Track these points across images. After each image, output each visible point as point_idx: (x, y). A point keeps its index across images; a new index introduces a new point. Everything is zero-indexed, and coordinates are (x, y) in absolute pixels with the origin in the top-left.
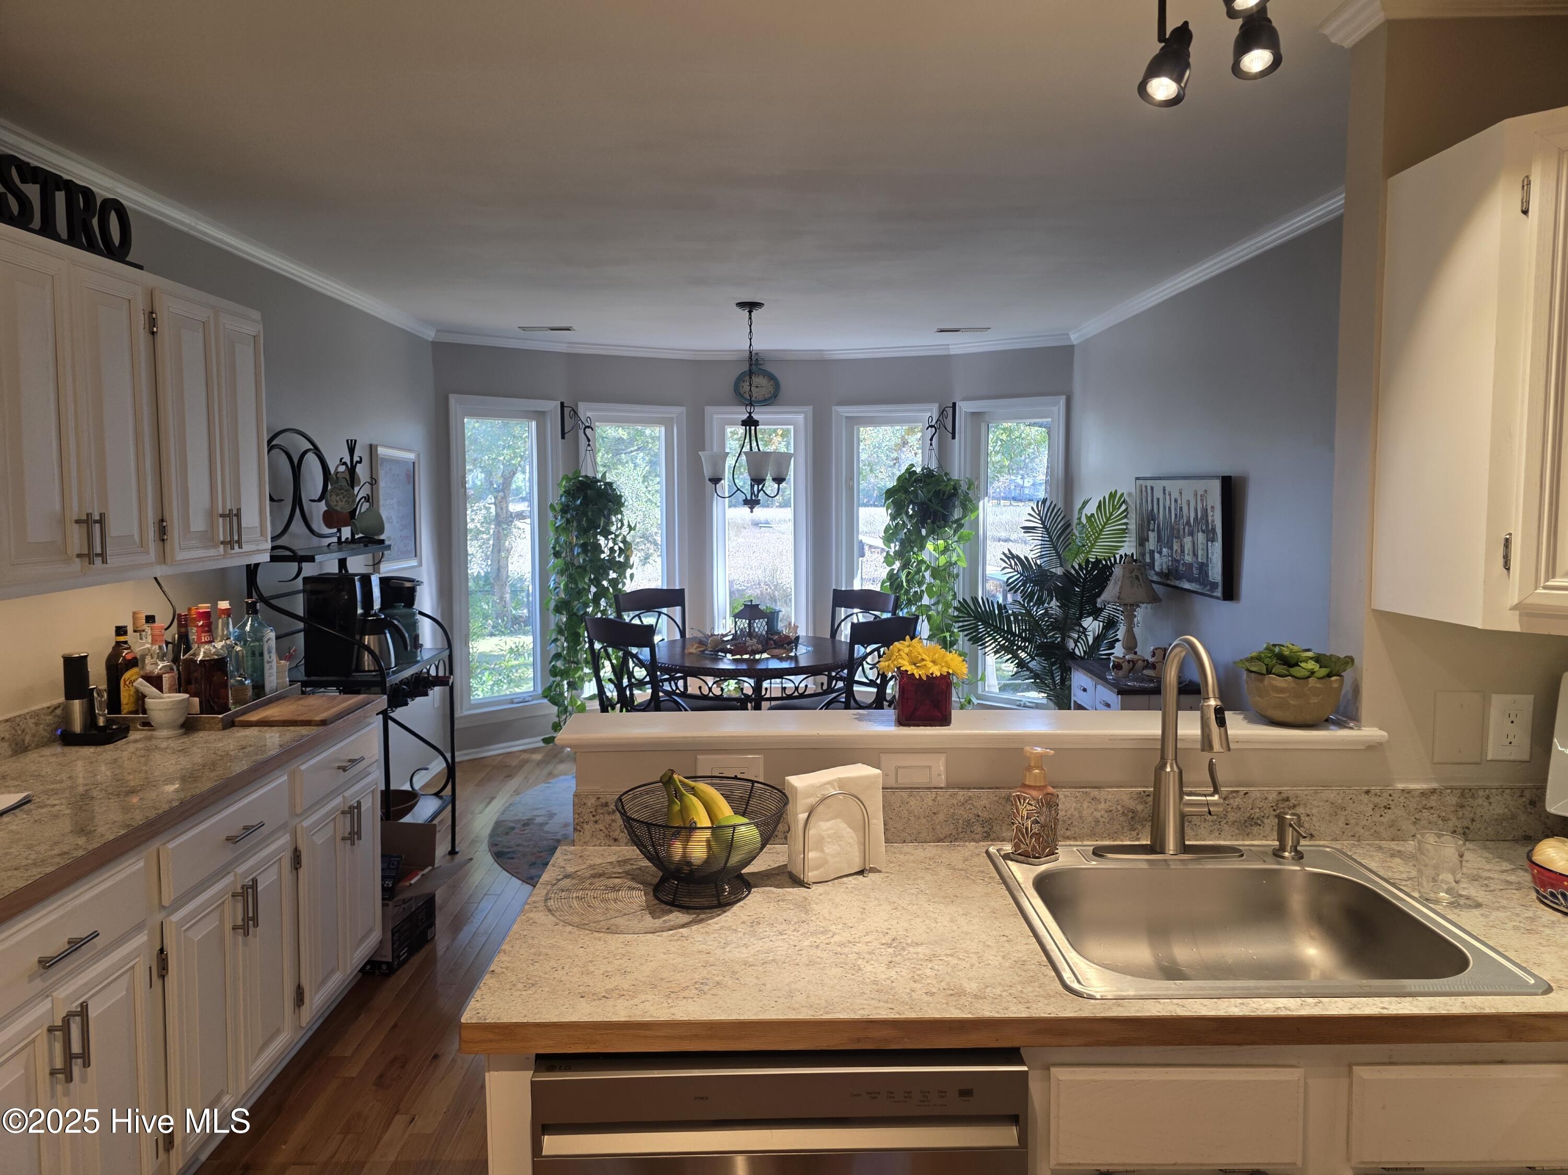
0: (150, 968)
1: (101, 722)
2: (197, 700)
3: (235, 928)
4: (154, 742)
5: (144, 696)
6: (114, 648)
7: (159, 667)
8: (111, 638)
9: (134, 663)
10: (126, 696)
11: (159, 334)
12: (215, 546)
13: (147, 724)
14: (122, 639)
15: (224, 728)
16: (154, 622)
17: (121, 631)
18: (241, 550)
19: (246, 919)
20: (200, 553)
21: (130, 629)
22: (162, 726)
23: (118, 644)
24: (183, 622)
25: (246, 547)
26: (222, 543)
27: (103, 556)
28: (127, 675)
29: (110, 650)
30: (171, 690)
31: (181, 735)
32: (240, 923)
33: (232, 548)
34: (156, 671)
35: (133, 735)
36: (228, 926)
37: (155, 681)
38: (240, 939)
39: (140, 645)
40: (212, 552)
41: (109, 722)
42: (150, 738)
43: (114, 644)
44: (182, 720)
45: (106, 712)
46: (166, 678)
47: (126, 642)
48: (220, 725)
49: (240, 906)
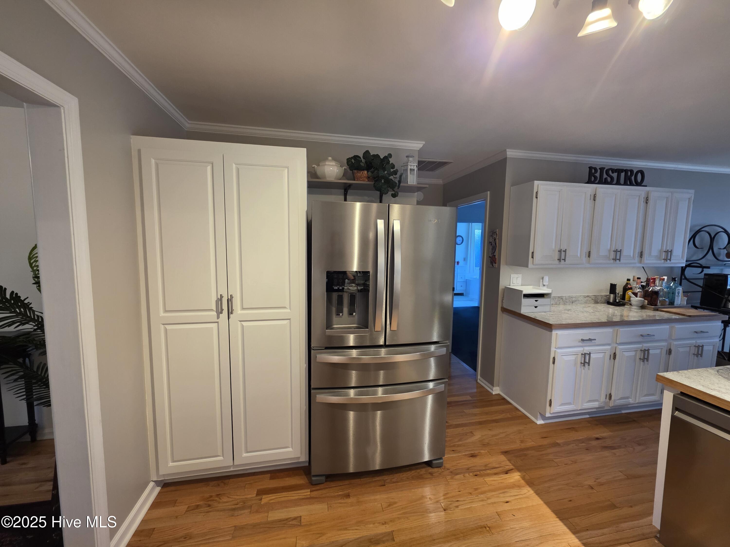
0: (610, 355)
1: (617, 301)
2: (647, 301)
3: (640, 359)
4: (632, 309)
5: (631, 297)
6: (626, 284)
7: (638, 291)
8: (625, 281)
9: (631, 289)
10: (627, 296)
11: (648, 203)
12: (660, 260)
13: (631, 304)
14: (628, 282)
15: (654, 310)
16: (640, 279)
17: (628, 280)
18: (670, 262)
19: (644, 358)
20: (655, 262)
21: (632, 280)
22: (634, 305)
23: (627, 283)
24: (648, 280)
25: (672, 261)
26: (663, 259)
27: (619, 260)
28: (628, 291)
29: (625, 284)
30: (640, 297)
31: (639, 309)
32: (642, 358)
33: (667, 261)
34: (637, 292)
35: (626, 306)
36: (638, 357)
37: (636, 294)
38: (642, 363)
39: (633, 284)
40: (659, 262)
41: (619, 302)
42: (630, 308)
43: (626, 283)
44: (640, 305)
45: (619, 299)
46: (639, 294)
47: (630, 283)
48: (653, 309)
49: (642, 354)
